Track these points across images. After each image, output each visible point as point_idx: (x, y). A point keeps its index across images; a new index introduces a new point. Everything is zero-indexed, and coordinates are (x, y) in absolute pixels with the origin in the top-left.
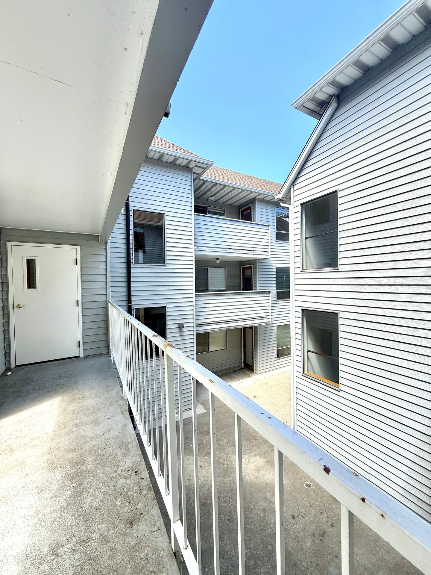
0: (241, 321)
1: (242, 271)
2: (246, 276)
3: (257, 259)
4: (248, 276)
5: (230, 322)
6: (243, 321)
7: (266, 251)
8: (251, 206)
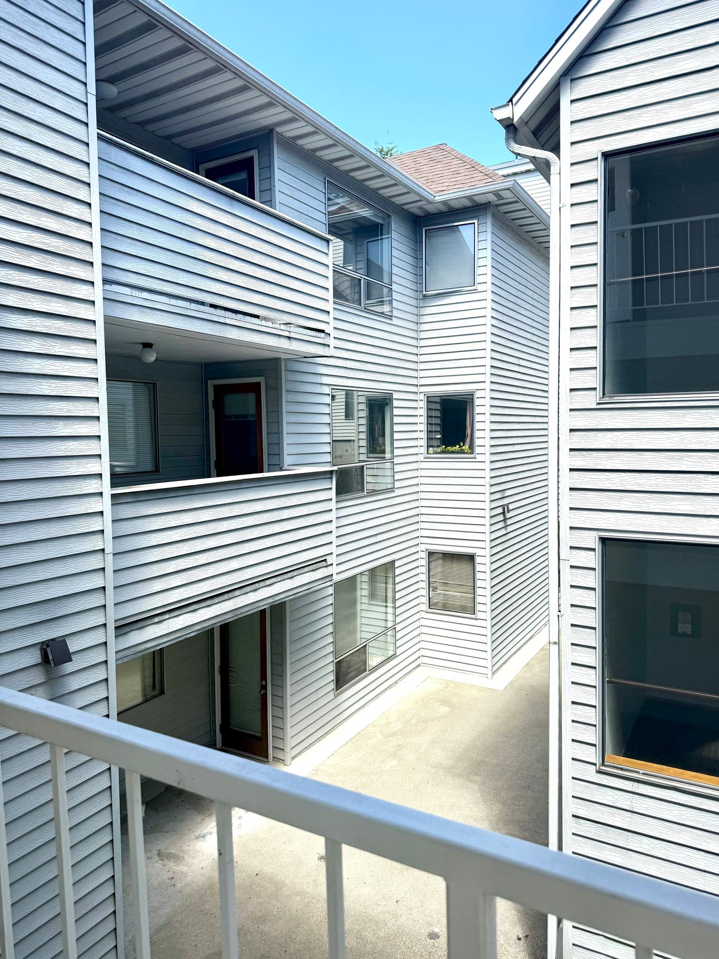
0: (257, 585)
1: (211, 397)
2: (230, 417)
3: (283, 356)
4: (236, 416)
5: (221, 598)
6: (262, 584)
7: (323, 331)
8: (252, 159)
